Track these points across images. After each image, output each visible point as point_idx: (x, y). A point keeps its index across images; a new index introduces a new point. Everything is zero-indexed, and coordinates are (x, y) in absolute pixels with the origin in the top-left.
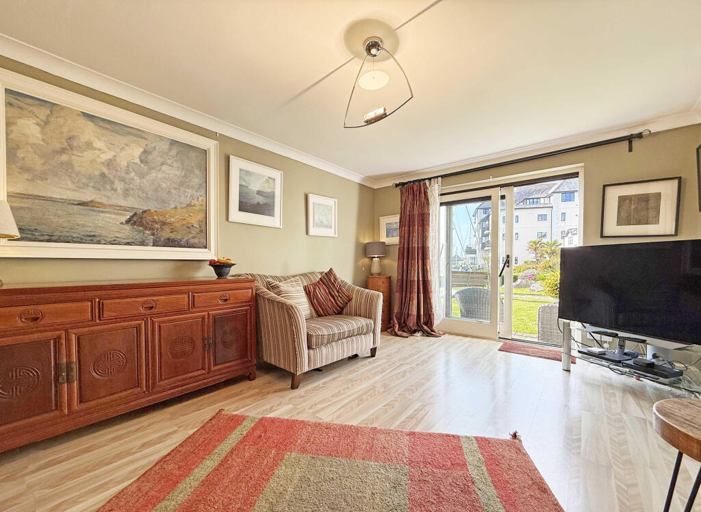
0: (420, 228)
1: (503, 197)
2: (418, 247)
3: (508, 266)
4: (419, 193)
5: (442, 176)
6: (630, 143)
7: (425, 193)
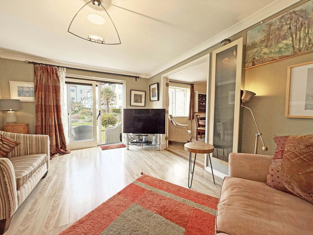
0: (54, 94)
1: (97, 86)
2: (53, 105)
3: (100, 115)
4: (52, 73)
5: (67, 68)
6: (136, 78)
7: (56, 74)
